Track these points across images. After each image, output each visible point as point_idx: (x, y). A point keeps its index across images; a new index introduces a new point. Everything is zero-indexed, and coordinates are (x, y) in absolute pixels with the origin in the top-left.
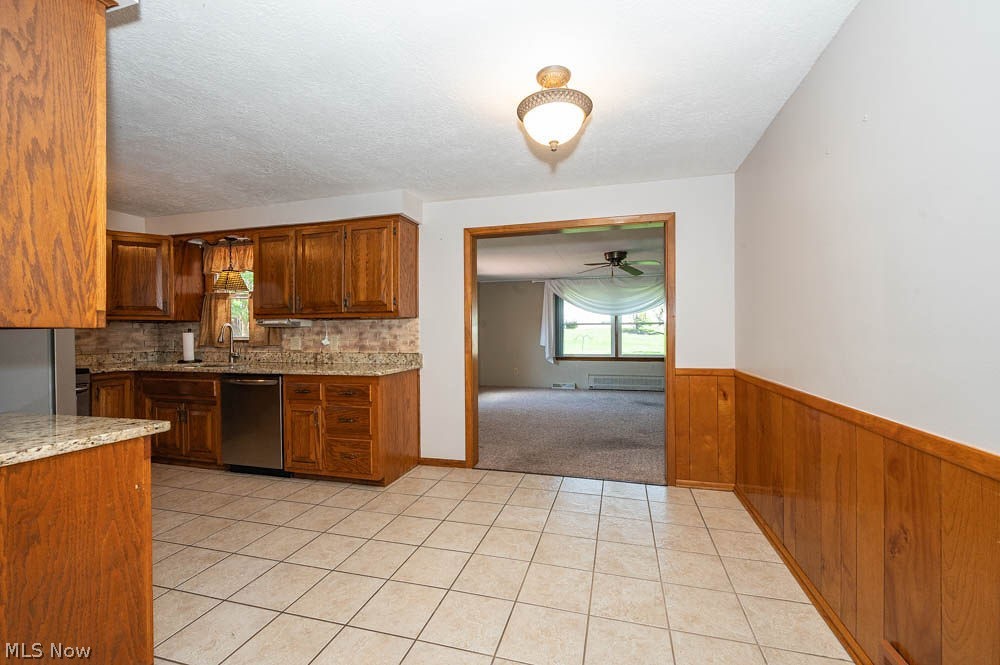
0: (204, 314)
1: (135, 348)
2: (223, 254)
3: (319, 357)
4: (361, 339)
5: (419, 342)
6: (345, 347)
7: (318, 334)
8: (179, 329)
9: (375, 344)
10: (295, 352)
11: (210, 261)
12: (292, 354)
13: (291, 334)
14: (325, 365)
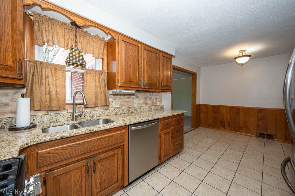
3: (130, 109)
6: (140, 104)
10: (117, 108)
12: (116, 110)
13: (114, 98)
14: (133, 113)
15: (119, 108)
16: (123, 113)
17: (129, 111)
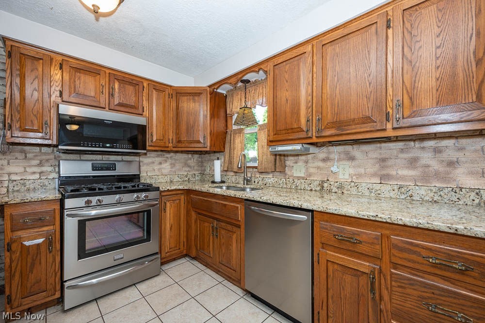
0: (227, 146)
1: (189, 171)
2: (239, 96)
3: (325, 185)
4: (383, 167)
6: (359, 176)
7: (324, 160)
8: (212, 158)
10: (299, 178)
11: (231, 104)
12: (296, 180)
13: (294, 161)
14: (333, 194)
15: (303, 178)
16: (309, 189)
17: (323, 187)
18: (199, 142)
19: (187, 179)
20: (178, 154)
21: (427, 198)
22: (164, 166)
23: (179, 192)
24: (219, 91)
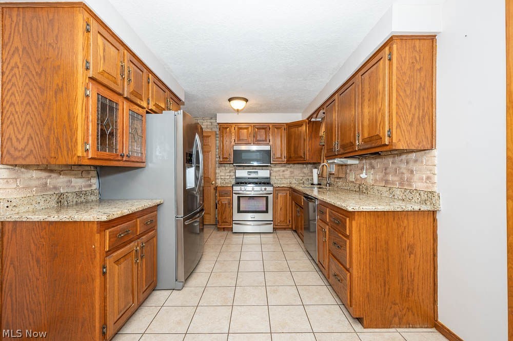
1: (304, 176)
3: (361, 187)
4: (386, 174)
5: (436, 179)
6: (376, 180)
7: (360, 169)
8: (312, 167)
9: (396, 178)
10: (351, 182)
13: (350, 170)
15: (353, 182)
18: (301, 157)
19: (302, 182)
20: (295, 165)
21: (400, 197)
22: (286, 173)
23: (287, 189)
24: (312, 120)
